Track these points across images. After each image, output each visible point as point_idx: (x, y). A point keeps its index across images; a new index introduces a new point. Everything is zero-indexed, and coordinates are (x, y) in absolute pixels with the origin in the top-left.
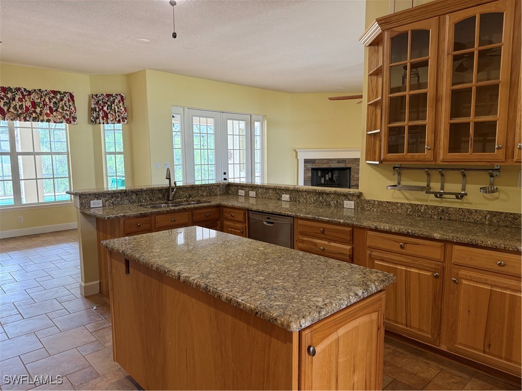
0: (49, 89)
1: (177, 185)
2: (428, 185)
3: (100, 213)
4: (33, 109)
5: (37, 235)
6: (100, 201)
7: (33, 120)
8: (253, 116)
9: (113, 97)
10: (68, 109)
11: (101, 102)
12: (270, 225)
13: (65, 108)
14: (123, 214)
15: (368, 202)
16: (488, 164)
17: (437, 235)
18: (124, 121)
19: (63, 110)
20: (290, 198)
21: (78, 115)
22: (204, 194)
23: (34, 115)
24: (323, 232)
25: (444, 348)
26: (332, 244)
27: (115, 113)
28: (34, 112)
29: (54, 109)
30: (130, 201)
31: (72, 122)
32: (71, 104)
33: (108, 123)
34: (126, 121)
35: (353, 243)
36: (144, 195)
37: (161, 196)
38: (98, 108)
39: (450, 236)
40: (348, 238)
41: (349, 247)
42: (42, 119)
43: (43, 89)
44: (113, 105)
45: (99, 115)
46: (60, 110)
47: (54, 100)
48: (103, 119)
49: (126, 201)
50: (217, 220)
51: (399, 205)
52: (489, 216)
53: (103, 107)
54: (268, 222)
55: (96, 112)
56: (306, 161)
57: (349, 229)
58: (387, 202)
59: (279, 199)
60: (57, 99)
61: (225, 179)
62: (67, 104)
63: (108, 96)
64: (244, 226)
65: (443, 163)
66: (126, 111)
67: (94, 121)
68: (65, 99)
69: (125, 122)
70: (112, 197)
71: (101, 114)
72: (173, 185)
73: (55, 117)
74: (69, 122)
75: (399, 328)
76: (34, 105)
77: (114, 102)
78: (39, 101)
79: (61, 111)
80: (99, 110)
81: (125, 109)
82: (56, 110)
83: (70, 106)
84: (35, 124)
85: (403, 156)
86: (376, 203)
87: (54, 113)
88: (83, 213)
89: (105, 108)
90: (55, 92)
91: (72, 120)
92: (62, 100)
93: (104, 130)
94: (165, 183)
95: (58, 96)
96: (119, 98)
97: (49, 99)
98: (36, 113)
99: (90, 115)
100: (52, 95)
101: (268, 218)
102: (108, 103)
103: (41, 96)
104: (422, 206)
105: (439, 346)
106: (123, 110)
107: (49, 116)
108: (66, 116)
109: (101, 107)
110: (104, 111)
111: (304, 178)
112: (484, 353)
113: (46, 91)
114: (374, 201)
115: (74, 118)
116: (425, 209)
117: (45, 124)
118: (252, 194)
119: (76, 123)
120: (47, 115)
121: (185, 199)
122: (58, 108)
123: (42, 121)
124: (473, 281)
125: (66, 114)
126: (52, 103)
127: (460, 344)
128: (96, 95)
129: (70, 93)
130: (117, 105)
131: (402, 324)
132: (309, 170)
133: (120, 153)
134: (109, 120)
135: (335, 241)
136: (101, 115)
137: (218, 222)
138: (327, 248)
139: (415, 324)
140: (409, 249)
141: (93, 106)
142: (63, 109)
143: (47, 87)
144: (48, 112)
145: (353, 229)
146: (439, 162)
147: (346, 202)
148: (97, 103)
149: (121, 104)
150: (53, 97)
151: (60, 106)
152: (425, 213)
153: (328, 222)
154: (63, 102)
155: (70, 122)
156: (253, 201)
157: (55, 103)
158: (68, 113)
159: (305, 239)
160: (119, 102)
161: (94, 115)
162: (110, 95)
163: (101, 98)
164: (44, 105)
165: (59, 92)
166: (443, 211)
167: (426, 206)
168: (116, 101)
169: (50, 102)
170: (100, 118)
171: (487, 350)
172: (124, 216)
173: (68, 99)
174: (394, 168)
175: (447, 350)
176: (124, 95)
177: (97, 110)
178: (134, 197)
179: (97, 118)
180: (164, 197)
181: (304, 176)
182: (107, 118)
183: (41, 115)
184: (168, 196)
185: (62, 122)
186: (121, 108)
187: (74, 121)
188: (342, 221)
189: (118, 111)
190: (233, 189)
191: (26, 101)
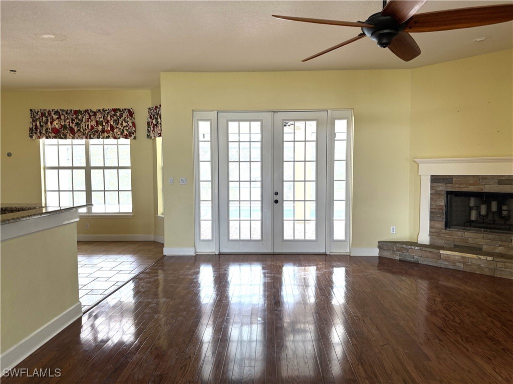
0: (111, 107)
11: (152, 116)
19: (122, 126)
23: (98, 133)
28: (98, 130)
32: (129, 119)
42: (103, 136)
47: (115, 117)
48: (153, 133)
56: (435, 179)
61: (276, 201)
62: (126, 121)
67: (149, 135)
68: (125, 115)
71: (152, 127)
73: (115, 133)
74: (127, 137)
76: (98, 124)
78: (102, 119)
79: (120, 126)
80: (151, 124)
87: (115, 129)
89: (154, 121)
90: (115, 110)
92: (121, 116)
95: (118, 114)
97: (111, 117)
100: (113, 113)
102: (156, 115)
103: (104, 115)
108: (126, 132)
109: (151, 121)
111: (431, 209)
113: (108, 109)
115: (131, 134)
117: (105, 140)
119: (132, 138)
120: (108, 132)
122: (118, 124)
123: (103, 138)
125: (126, 130)
128: (150, 109)
129: (129, 110)
132: (440, 194)
141: (148, 120)
142: (122, 124)
143: (109, 106)
150: (114, 115)
151: (120, 122)
154: (123, 118)
157: (115, 120)
163: (152, 111)
164: (106, 123)
165: (119, 110)
169: (111, 120)
170: (151, 131)
173: (127, 116)
181: (431, 205)
183: (103, 132)
185: (121, 138)
191: (92, 120)
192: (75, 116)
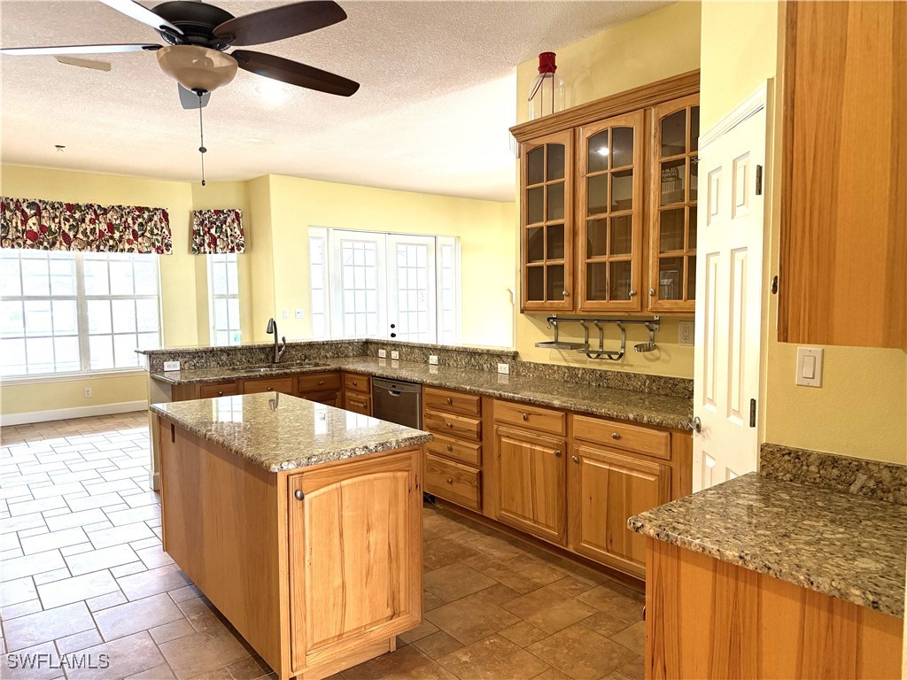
0: (133, 205)
1: (287, 342)
2: (587, 342)
3: (177, 378)
4: (110, 234)
5: (111, 416)
6: (178, 363)
7: (109, 250)
8: (439, 239)
9: (224, 214)
10: (160, 233)
11: (206, 222)
12: (395, 395)
13: (156, 231)
14: (198, 379)
15: (523, 364)
16: (626, 314)
17: (556, 403)
18: (239, 250)
19: (152, 235)
20: (439, 360)
21: (173, 241)
22: (328, 355)
23: (111, 242)
24: (451, 403)
25: (571, 549)
26: (460, 418)
27: (227, 237)
28: (112, 238)
29: (139, 233)
30: (218, 364)
31: (165, 251)
32: (163, 225)
33: (216, 253)
34: (243, 249)
35: (481, 416)
36: (239, 356)
37: (263, 357)
38: (203, 230)
39: (569, 402)
40: (475, 410)
41: (476, 422)
42: (122, 247)
43: (124, 205)
44: (224, 226)
45: (204, 240)
46: (147, 234)
47: (140, 220)
48: (210, 247)
49: (213, 363)
50: (338, 390)
51: (556, 368)
52: (648, 382)
53: (209, 229)
54: (394, 392)
55: (200, 236)
57: (476, 398)
58: (543, 365)
59: (426, 362)
60: (144, 219)
61: (393, 335)
62: (159, 226)
63: (217, 212)
64: (368, 398)
65: (583, 313)
66: (242, 235)
67: (196, 249)
68: (155, 218)
69: (242, 251)
70: (194, 358)
71: (207, 239)
72: (280, 341)
73: (140, 244)
74: (160, 251)
75: (526, 524)
76: (111, 228)
77: (225, 221)
78: (118, 222)
79: (149, 235)
80: (205, 234)
81: (242, 231)
82: (143, 235)
83: (163, 228)
84: (113, 255)
85: (543, 304)
86: (532, 365)
87: (140, 239)
88: (153, 378)
89: (213, 231)
90: (141, 209)
91: (164, 248)
92: (151, 220)
93: (212, 262)
94: (269, 340)
95: (146, 215)
96: (233, 216)
97: (133, 219)
98: (114, 240)
99: (191, 240)
100: (137, 213)
101: (394, 386)
102: (217, 223)
103: (122, 215)
104: (579, 369)
105: (566, 547)
106: (238, 232)
107: (132, 243)
108: (157, 243)
109: (206, 229)
110: (211, 235)
112: (608, 552)
113: (129, 207)
114: (530, 363)
115: (168, 246)
116: (583, 374)
117: (126, 255)
118: (395, 354)
119: (170, 252)
120: (129, 242)
121: (298, 361)
122: (145, 231)
123: (122, 250)
124: (593, 459)
125: (157, 240)
126: (137, 225)
127: (586, 542)
128: (200, 212)
129: (163, 210)
130: (229, 226)
131: (530, 520)
133: (234, 297)
134: (218, 248)
135: (463, 415)
136: (207, 241)
137: (337, 393)
138: (455, 425)
139: (542, 519)
140: (534, 421)
141: (196, 228)
142: (152, 233)
143: (130, 202)
144: (131, 237)
145: (481, 398)
146: (579, 312)
147: (500, 365)
148: (202, 223)
149: (235, 225)
150: (139, 216)
151: (149, 228)
152: (583, 378)
153: (455, 390)
154: (153, 222)
155: (162, 251)
156: (395, 365)
157: (141, 224)
158: (160, 238)
159: (433, 413)
160: (233, 221)
161: (197, 241)
162: (220, 211)
163: (207, 216)
164: (125, 228)
165: (147, 209)
166: (601, 375)
167: (584, 369)
168: (229, 220)
169: (134, 223)
170: (206, 245)
171: (609, 547)
172: (200, 381)
173: (160, 219)
174: (548, 319)
175: (575, 549)
176: (240, 212)
177: (202, 234)
178: (224, 357)
179: (202, 245)
180: (267, 358)
182: (216, 245)
183: (120, 242)
184: (274, 358)
185: (150, 252)
186: (236, 230)
187: (168, 250)
188: (468, 388)
189: (231, 235)
190: (372, 347)
191: (100, 222)
192: (68, 213)
